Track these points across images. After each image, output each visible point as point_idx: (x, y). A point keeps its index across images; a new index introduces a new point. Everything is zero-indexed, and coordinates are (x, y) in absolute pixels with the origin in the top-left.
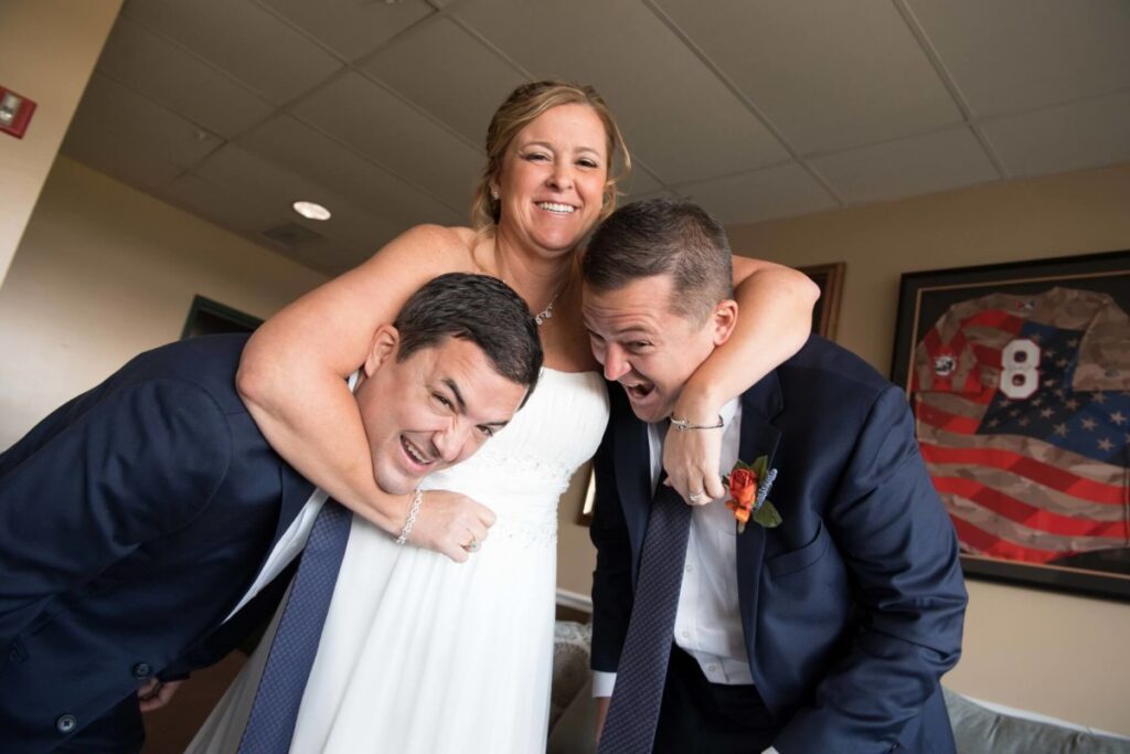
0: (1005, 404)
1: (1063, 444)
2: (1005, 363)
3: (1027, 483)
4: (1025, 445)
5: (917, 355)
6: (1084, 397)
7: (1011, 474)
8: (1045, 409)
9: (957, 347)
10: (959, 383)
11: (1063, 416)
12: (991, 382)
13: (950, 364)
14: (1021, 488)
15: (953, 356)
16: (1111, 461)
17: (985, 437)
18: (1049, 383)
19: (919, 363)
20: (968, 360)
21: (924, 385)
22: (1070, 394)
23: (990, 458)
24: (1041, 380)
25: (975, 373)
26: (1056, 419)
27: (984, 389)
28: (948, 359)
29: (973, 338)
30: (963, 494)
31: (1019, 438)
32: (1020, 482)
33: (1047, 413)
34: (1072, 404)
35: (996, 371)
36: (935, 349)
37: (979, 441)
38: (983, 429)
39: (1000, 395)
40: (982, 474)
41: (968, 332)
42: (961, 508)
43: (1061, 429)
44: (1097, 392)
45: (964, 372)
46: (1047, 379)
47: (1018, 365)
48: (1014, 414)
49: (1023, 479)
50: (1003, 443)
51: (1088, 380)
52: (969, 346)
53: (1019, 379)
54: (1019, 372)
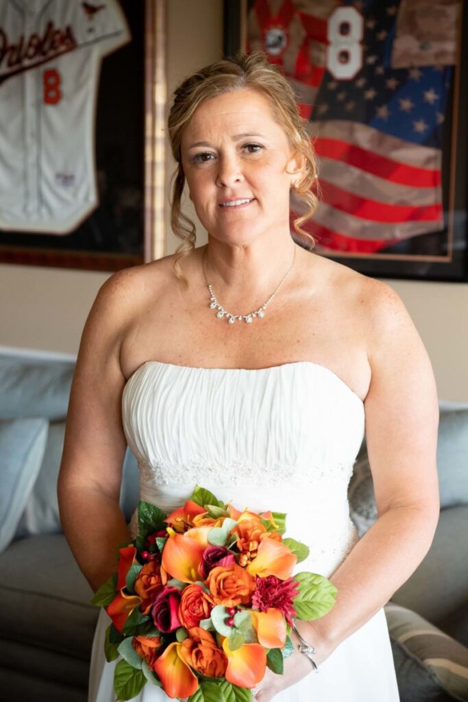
0: (333, 85)
1: (385, 128)
2: (331, 36)
3: (356, 172)
4: (352, 132)
5: (249, 27)
6: (402, 74)
7: (342, 164)
8: (368, 90)
10: (291, 61)
11: (386, 97)
12: (319, 60)
13: (280, 38)
14: (350, 178)
15: (282, 29)
16: (426, 143)
17: (319, 124)
18: (371, 60)
19: (251, 38)
20: (297, 33)
22: (390, 72)
24: (365, 55)
25: (304, 50)
26: (378, 102)
27: (314, 68)
28: (278, 33)
29: (301, 5)
31: (345, 124)
32: (349, 172)
33: (370, 95)
34: (392, 83)
35: (322, 46)
36: (266, 22)
38: (316, 115)
39: (328, 76)
43: (383, 112)
44: (413, 68)
45: (295, 50)
46: (370, 55)
47: (343, 39)
48: (341, 97)
49: (351, 168)
50: (334, 131)
51: (406, 54)
52: (297, 16)
53: (345, 56)
54: (344, 47)
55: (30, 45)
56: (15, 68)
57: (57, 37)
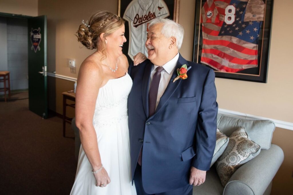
0: (226, 26)
1: (241, 38)
2: (226, 13)
3: (232, 50)
4: (231, 39)
5: (202, 11)
6: (247, 23)
7: (227, 47)
8: (237, 27)
9: (212, 9)
10: (214, 20)
11: (242, 29)
12: (222, 19)
13: (211, 14)
14: (230, 51)
15: (211, 11)
16: (253, 43)
17: (221, 36)
18: (238, 19)
19: (202, 14)
20: (216, 12)
21: (204, 21)
22: (243, 23)
23: (222, 43)
25: (218, 17)
26: (240, 30)
27: (220, 21)
28: (210, 12)
29: (217, 5)
30: (215, 54)
31: (230, 36)
32: (230, 50)
33: (237, 29)
34: (244, 26)
35: (223, 16)
36: (207, 10)
37: (219, 38)
38: (220, 34)
39: (224, 23)
40: (220, 47)
41: (216, 3)
42: (215, 58)
43: (241, 33)
44: (250, 22)
45: (215, 17)
46: (237, 18)
47: (230, 14)
48: (228, 29)
49: (231, 49)
50: (225, 38)
51: (248, 18)
52: (216, 8)
53: (230, 18)
54: (230, 16)
55: (144, 17)
56: (141, 23)
57: (151, 15)
